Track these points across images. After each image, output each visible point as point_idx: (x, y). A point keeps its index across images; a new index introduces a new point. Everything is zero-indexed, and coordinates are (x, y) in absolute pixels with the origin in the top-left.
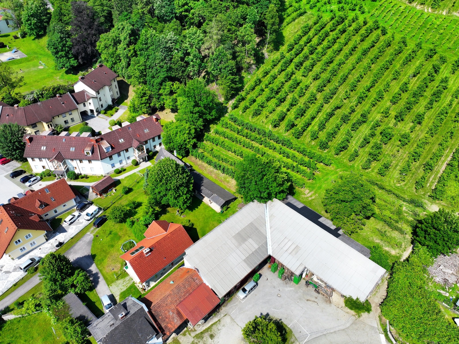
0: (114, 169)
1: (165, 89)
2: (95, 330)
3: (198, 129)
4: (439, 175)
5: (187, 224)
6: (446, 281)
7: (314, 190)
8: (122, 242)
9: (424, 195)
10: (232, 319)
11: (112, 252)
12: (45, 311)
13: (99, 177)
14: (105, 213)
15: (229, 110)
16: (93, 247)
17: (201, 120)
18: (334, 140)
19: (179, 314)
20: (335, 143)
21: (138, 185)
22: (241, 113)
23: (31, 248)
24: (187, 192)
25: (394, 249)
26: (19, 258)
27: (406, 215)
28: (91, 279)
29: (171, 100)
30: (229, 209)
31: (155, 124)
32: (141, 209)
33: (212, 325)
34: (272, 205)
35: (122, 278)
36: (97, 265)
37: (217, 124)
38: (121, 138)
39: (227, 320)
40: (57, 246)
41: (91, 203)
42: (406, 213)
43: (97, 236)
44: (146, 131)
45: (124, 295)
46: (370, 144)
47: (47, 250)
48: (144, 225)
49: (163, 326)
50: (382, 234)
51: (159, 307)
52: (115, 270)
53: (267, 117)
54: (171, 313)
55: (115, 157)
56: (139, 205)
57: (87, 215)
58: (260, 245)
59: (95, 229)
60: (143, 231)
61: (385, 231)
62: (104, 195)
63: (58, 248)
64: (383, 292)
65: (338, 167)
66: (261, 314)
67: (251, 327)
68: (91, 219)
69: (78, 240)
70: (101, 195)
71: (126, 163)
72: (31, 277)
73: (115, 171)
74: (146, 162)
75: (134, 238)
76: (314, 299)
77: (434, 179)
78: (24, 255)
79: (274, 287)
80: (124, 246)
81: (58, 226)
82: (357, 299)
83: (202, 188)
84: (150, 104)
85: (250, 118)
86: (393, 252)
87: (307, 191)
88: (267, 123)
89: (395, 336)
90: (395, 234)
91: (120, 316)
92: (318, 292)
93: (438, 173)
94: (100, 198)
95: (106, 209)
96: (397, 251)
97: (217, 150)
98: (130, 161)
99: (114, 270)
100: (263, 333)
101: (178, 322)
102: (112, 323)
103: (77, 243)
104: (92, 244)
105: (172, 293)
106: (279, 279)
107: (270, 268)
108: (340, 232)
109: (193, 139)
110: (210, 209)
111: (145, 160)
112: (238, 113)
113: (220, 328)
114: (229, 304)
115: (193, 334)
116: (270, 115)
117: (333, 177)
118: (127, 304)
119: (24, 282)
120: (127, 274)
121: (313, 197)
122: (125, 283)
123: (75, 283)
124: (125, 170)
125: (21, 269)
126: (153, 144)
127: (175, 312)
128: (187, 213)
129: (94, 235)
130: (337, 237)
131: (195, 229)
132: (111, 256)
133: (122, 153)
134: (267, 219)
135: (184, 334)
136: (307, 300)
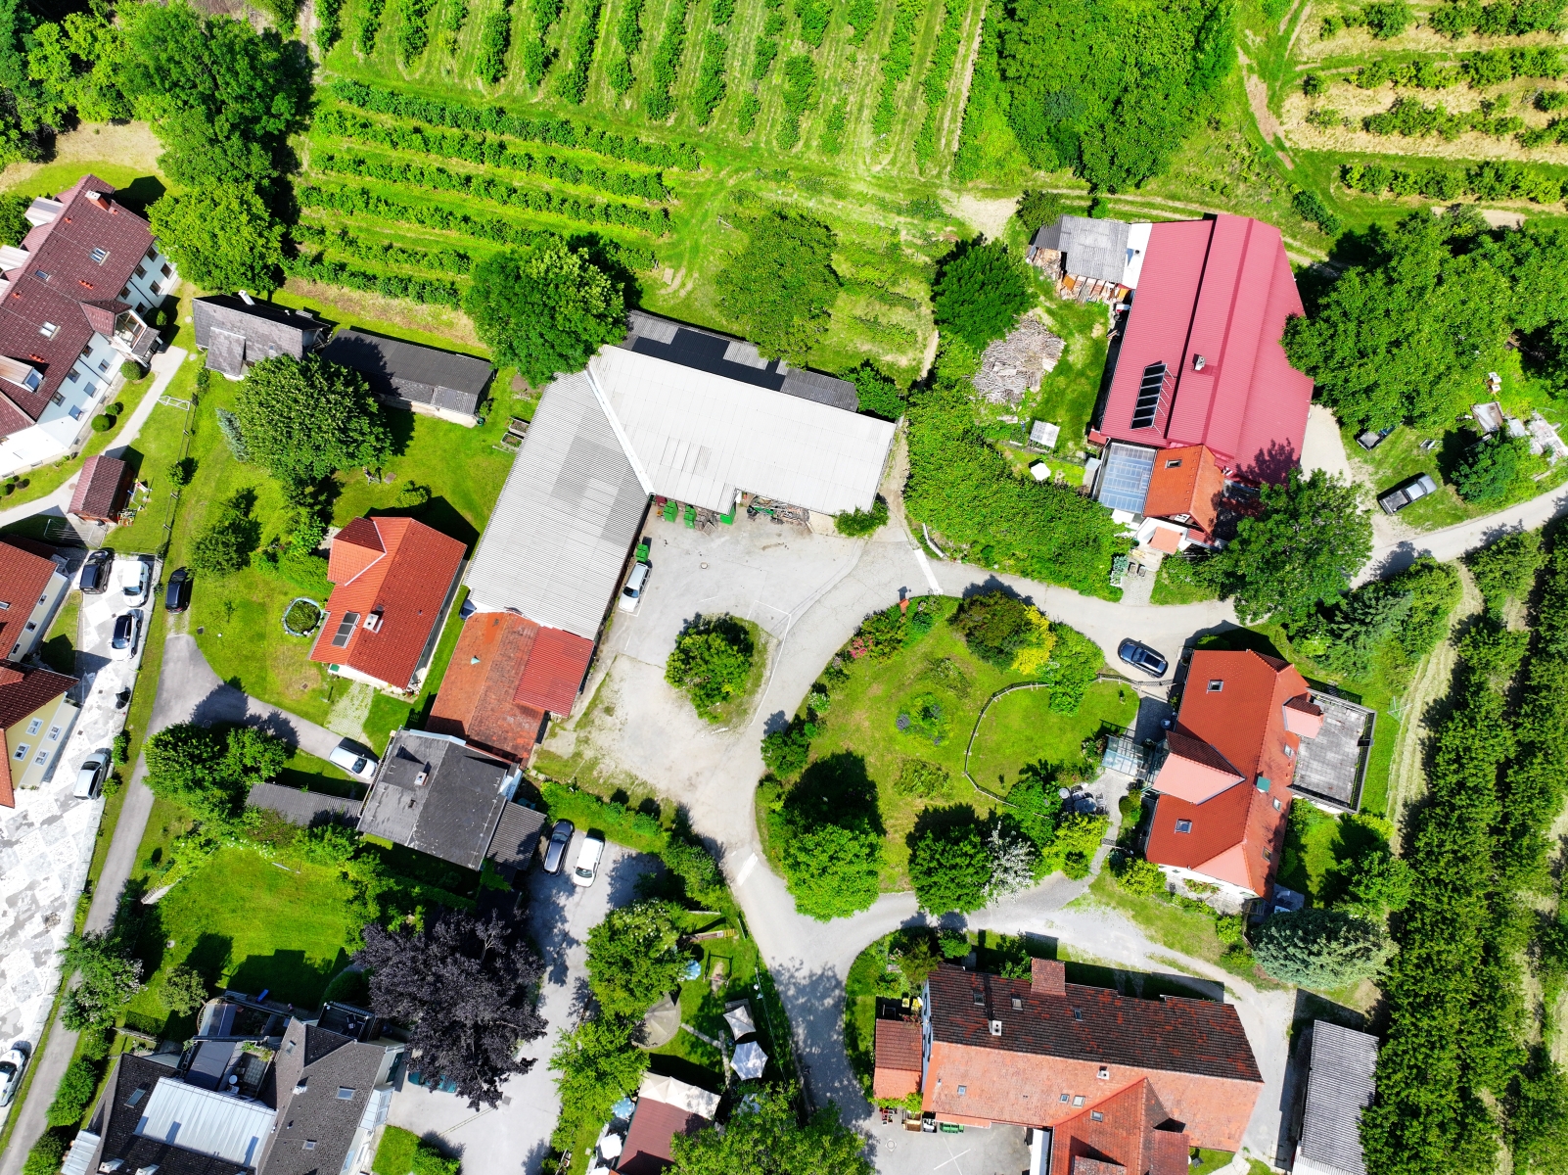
0: (86, 419)
1: (45, 58)
2: (381, 827)
3: (266, 182)
4: (962, 105)
5: (415, 500)
6: (1009, 393)
7: (685, 263)
8: (276, 617)
9: (939, 175)
10: (633, 659)
11: (271, 649)
12: (229, 845)
13: (59, 464)
14: (171, 562)
15: (315, 53)
16: (213, 661)
17: (255, 147)
18: (682, 73)
19: (527, 711)
20: (686, 83)
21: (199, 442)
22: (362, 56)
23: (56, 744)
24: (372, 424)
25: (904, 353)
26: (49, 776)
27: (909, 251)
28: (271, 732)
29: (94, 93)
30: (495, 405)
31: (110, 216)
32: (263, 508)
33: (599, 690)
34: (603, 365)
35: (341, 694)
36: (258, 697)
37: (307, 129)
38: (41, 324)
39: (623, 667)
40: (120, 705)
41: (108, 555)
42: (911, 245)
43: (200, 631)
44: (102, 257)
45: (372, 725)
46: (779, 57)
47: (100, 725)
48: (310, 554)
49: (508, 749)
50: (871, 325)
51: (481, 722)
52: (312, 685)
53: (453, 51)
54: (511, 720)
55: (67, 388)
56: (247, 499)
57: (128, 592)
58: (620, 481)
59: (179, 618)
60: (319, 572)
61: (876, 318)
62: (124, 515)
63: (125, 709)
64: (902, 465)
65: (719, 163)
66: (685, 621)
67: (678, 664)
68: (146, 596)
69: (159, 666)
70: (115, 519)
71: (110, 384)
72: (122, 799)
73: (94, 425)
74: (164, 350)
75: (299, 590)
76: (776, 540)
77: (953, 120)
78: (53, 767)
79: (688, 553)
80: (290, 621)
81: (73, 658)
82: (857, 510)
83: (395, 381)
84: (17, 126)
85: (401, 67)
86: (904, 361)
87: (669, 272)
88: (464, 69)
89: (939, 543)
90: (898, 315)
91: (418, 782)
92: (780, 522)
93: (957, 97)
94: (118, 531)
95: (166, 552)
96: (911, 354)
97: (360, 229)
98: (114, 372)
99: (309, 688)
100: (706, 662)
101: (532, 726)
102: (407, 799)
103: (161, 673)
104: (204, 657)
105: (491, 683)
106: (691, 531)
107: (660, 515)
108: (782, 369)
109: (271, 226)
110: (446, 427)
111: (156, 348)
112: (353, 60)
113: (616, 688)
114: (611, 635)
115: (570, 725)
116: (461, 37)
117: (716, 204)
118: (411, 749)
119: (117, 817)
120: (348, 682)
121: (689, 286)
122: (356, 703)
123: (249, 762)
124: (120, 407)
125: (84, 798)
126: (144, 284)
127: (517, 712)
128: (393, 464)
129: (190, 633)
130: (777, 389)
131: (441, 500)
132: (276, 659)
133: (78, 367)
134: (607, 409)
135: (553, 735)
136: (764, 548)
